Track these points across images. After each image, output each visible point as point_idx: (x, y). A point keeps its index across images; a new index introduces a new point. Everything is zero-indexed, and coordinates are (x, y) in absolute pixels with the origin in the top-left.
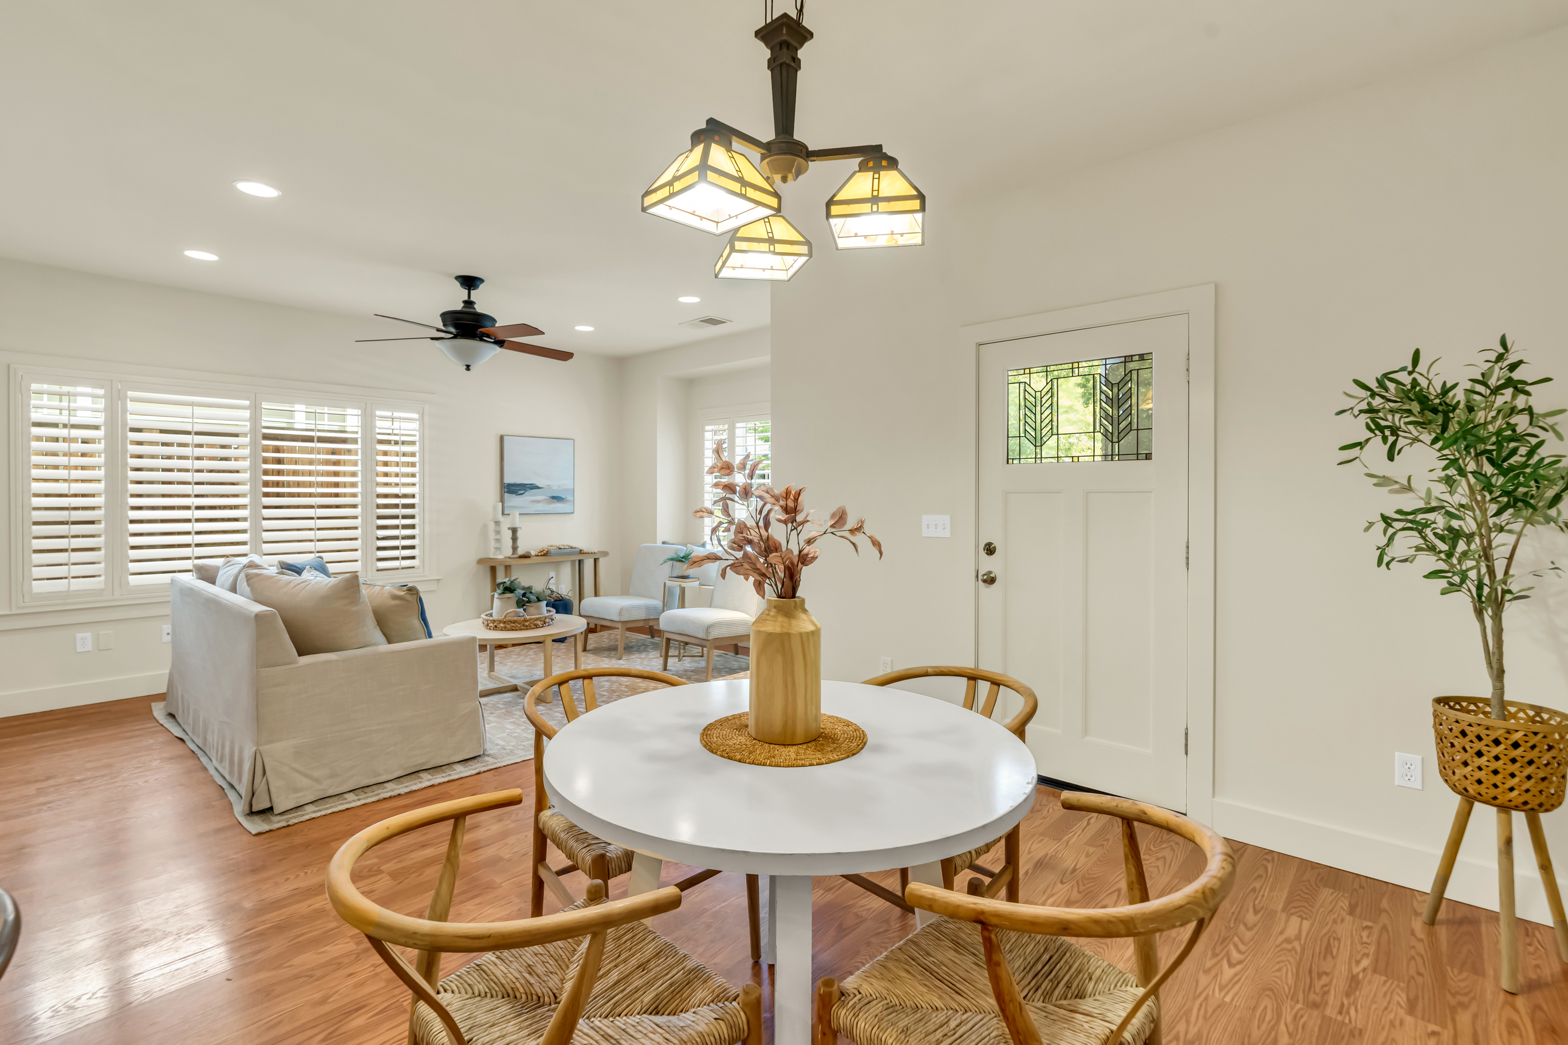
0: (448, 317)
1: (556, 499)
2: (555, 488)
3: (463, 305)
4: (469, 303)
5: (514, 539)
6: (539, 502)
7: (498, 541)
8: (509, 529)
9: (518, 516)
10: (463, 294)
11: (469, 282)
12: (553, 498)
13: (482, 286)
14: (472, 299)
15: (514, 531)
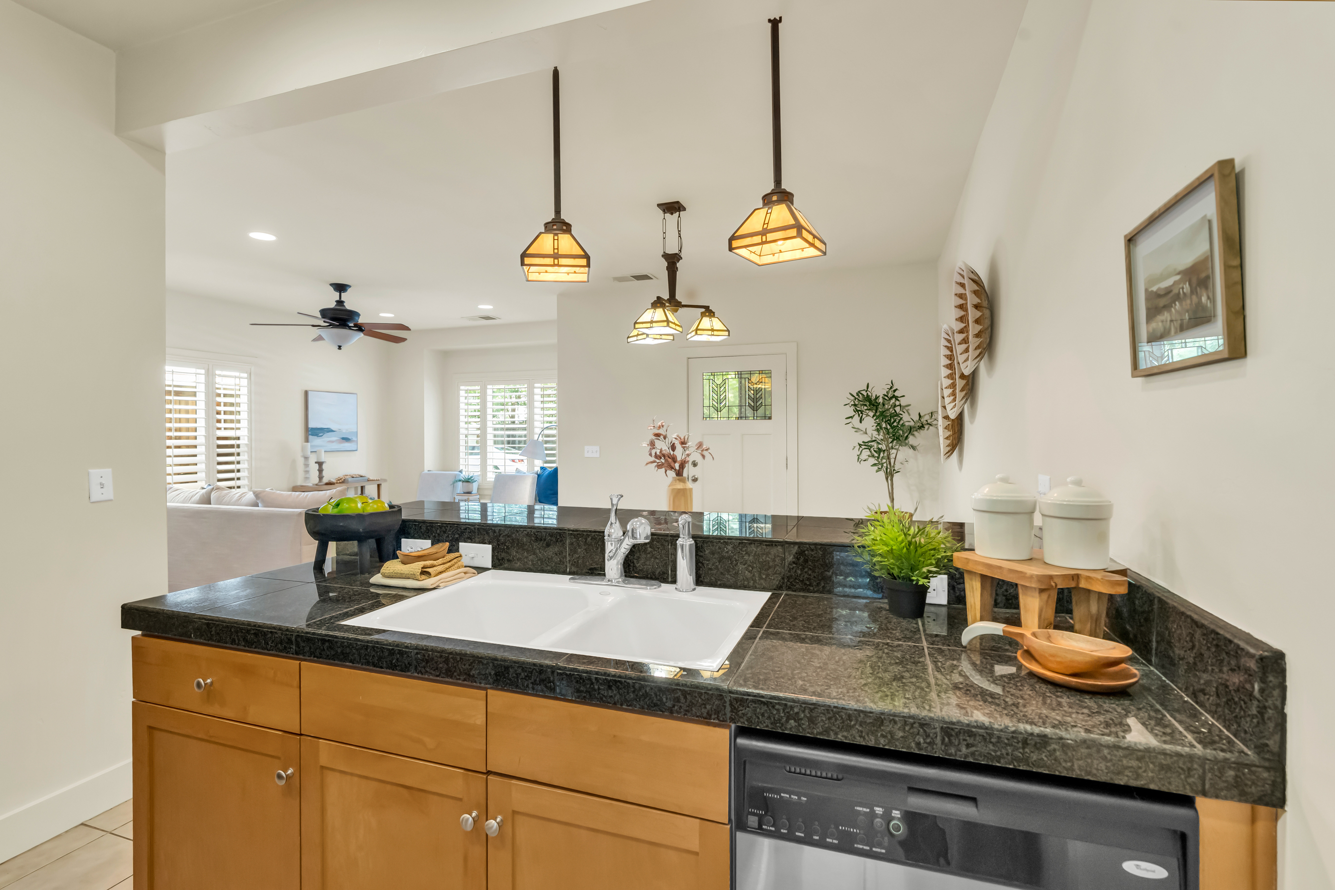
0: (324, 313)
1: (346, 439)
2: (344, 431)
3: (335, 303)
4: (340, 302)
5: (321, 471)
6: (332, 442)
7: (307, 472)
8: (316, 463)
9: (323, 453)
10: (336, 296)
11: (341, 288)
12: (343, 439)
13: (349, 290)
14: (342, 299)
15: (320, 464)
